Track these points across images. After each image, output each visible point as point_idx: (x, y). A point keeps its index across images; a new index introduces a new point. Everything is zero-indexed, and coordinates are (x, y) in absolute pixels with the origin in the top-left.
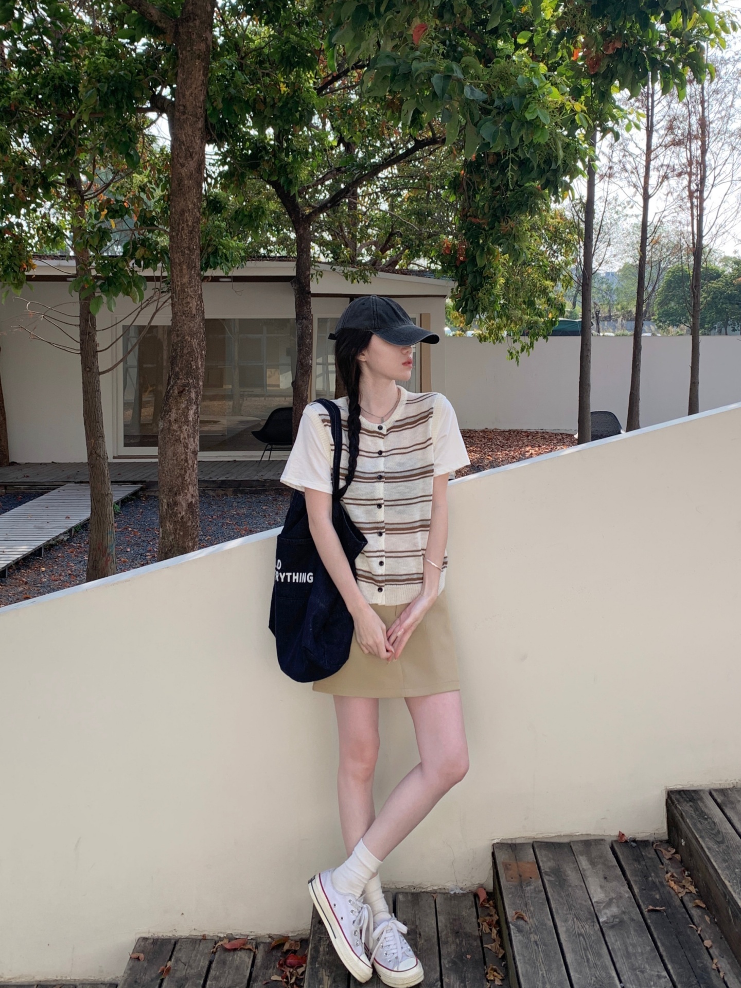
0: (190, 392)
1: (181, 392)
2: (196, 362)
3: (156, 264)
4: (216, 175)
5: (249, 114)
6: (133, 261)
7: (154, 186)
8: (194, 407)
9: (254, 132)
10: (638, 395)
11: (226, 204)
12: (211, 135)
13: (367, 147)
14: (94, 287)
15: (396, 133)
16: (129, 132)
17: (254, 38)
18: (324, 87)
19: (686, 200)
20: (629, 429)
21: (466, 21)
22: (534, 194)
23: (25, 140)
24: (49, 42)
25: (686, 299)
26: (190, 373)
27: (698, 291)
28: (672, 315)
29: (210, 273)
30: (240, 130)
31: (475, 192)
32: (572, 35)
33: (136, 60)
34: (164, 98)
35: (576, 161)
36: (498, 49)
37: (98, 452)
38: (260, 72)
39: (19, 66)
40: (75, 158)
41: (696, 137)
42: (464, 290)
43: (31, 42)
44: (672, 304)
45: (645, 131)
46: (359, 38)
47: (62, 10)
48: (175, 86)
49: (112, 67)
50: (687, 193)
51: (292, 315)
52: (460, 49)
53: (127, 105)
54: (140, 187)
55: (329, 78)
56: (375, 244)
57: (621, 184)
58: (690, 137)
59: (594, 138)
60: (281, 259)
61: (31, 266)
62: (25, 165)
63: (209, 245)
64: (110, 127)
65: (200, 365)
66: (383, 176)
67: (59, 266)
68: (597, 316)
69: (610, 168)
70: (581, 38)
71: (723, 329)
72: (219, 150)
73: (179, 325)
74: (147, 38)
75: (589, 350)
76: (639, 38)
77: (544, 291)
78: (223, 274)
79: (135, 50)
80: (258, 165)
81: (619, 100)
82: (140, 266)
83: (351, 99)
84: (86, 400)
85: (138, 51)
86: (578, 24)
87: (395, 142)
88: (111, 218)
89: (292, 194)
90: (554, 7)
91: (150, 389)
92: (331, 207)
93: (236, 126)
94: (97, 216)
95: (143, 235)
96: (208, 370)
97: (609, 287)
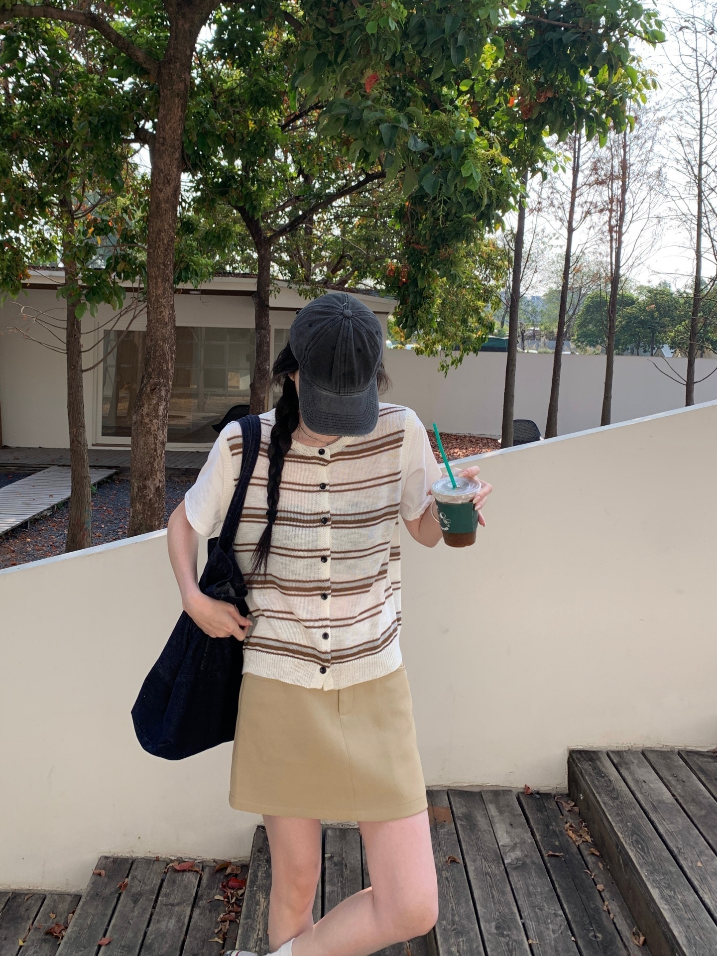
0: (160, 390)
1: (153, 390)
2: (167, 364)
3: (134, 277)
4: (190, 200)
5: (220, 146)
6: (115, 274)
7: (135, 208)
8: (164, 403)
9: (224, 163)
10: (556, 406)
11: (198, 225)
12: (187, 164)
13: (323, 179)
14: (80, 295)
15: (349, 167)
16: (115, 160)
17: (227, 80)
18: (287, 125)
19: (606, 234)
20: (547, 437)
21: (415, 70)
22: (470, 225)
23: (25, 165)
24: (48, 79)
25: (603, 323)
26: (162, 373)
27: (614, 315)
28: (590, 336)
29: (181, 286)
30: (212, 160)
31: (419, 221)
32: (509, 84)
33: (123, 97)
34: (147, 131)
35: (508, 197)
36: (443, 95)
37: (79, 439)
38: (231, 110)
39: (21, 99)
40: (68, 182)
41: (617, 178)
42: (405, 308)
43: (32, 79)
44: (591, 326)
45: (571, 172)
46: (319, 82)
47: (60, 52)
48: (156, 120)
49: (103, 103)
50: (608, 228)
51: (252, 325)
52: (408, 94)
53: (114, 136)
54: (123, 209)
55: (292, 117)
56: (327, 264)
57: (549, 218)
58: (612, 177)
59: (525, 177)
60: (244, 275)
61: (27, 276)
62: (24, 187)
63: (181, 262)
64: (98, 155)
65: (170, 367)
66: (337, 205)
67: (51, 276)
68: (522, 334)
69: (539, 203)
70: (517, 88)
71: (635, 350)
72: (193, 178)
73: (153, 331)
74: (133, 78)
75: (514, 365)
76: (568, 89)
77: (476, 310)
78: (193, 288)
79: (122, 88)
80: (227, 192)
81: (548, 143)
82: (120, 278)
83: (310, 136)
84: (70, 394)
85: (125, 89)
86: (515, 75)
87: (348, 175)
88: (97, 235)
89: (256, 219)
90: (494, 59)
91: (126, 386)
92: (289, 231)
93: (209, 157)
94: (85, 233)
95: (124, 250)
96: (177, 371)
97: (534, 309)
